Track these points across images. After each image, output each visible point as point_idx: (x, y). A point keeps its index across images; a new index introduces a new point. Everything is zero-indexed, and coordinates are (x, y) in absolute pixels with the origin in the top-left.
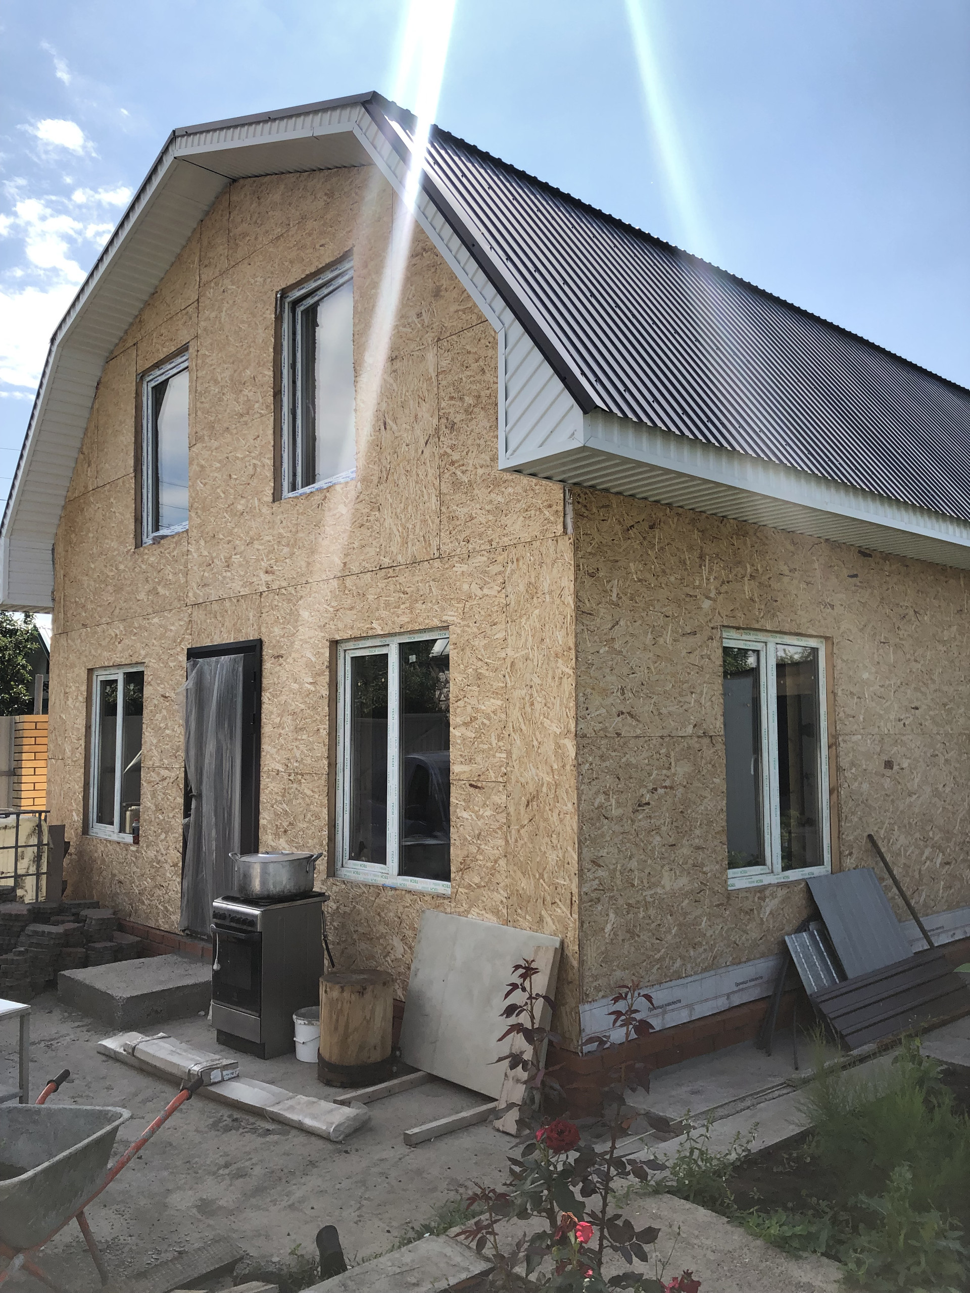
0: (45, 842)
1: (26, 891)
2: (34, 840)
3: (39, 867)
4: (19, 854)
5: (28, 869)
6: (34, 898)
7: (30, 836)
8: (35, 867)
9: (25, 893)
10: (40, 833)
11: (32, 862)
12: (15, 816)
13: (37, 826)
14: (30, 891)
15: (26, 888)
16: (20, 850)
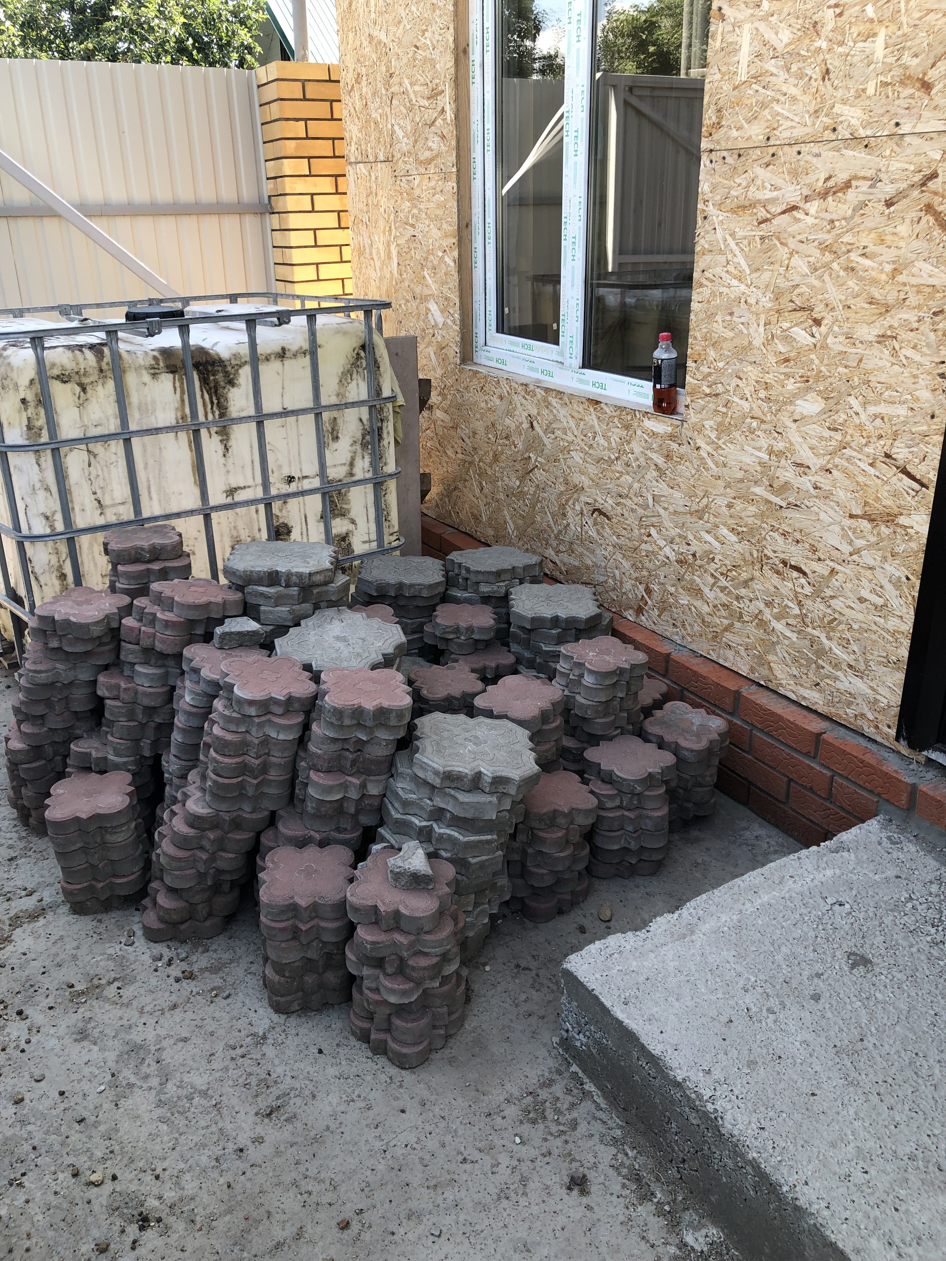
0: (386, 393)
1: (353, 522)
2: (359, 390)
3: (377, 459)
4: (327, 426)
5: (352, 464)
6: (374, 537)
7: (346, 376)
8: (367, 459)
9: (351, 527)
10: (375, 366)
11: (358, 447)
12: (302, 320)
13: (363, 347)
14: (361, 521)
15: (353, 514)
16: (326, 416)
